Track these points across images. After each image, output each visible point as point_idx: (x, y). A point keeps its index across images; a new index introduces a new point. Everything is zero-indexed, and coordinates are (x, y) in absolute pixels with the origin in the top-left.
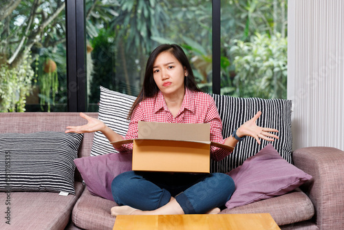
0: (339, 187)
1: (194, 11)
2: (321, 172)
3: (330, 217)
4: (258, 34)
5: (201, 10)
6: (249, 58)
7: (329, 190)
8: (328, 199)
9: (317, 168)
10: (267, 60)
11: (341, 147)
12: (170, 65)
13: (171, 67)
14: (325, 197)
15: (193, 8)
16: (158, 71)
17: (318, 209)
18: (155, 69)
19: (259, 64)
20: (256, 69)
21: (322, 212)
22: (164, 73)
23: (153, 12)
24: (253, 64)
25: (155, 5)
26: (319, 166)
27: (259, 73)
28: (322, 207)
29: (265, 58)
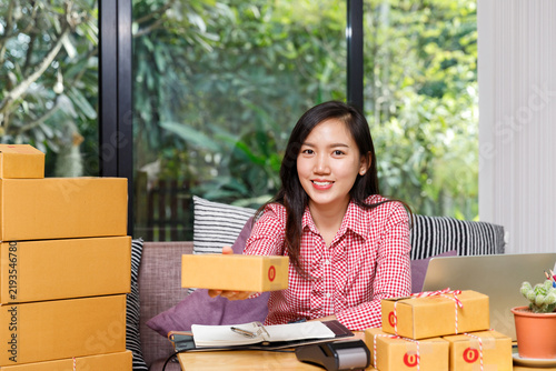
1: (230, 81)
5: (241, 77)
12: (338, 148)
13: (339, 153)
15: (229, 76)
16: (310, 152)
18: (305, 147)
22: (322, 160)
23: (162, 80)
25: (166, 68)
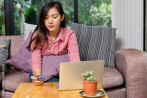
0: (137, 68)
2: (127, 60)
3: (132, 84)
4: (103, 3)
6: (98, 14)
7: (131, 70)
8: (131, 75)
9: (125, 58)
10: (107, 15)
11: (137, 48)
14: (129, 73)
17: (126, 80)
19: (103, 17)
20: (102, 19)
21: (128, 81)
24: (100, 17)
26: (126, 57)
27: (103, 21)
28: (128, 79)
29: (106, 14)
